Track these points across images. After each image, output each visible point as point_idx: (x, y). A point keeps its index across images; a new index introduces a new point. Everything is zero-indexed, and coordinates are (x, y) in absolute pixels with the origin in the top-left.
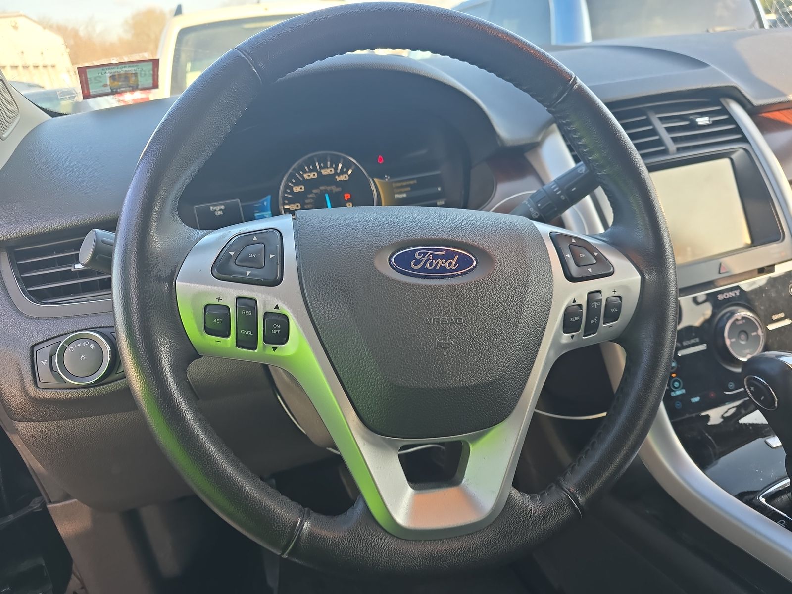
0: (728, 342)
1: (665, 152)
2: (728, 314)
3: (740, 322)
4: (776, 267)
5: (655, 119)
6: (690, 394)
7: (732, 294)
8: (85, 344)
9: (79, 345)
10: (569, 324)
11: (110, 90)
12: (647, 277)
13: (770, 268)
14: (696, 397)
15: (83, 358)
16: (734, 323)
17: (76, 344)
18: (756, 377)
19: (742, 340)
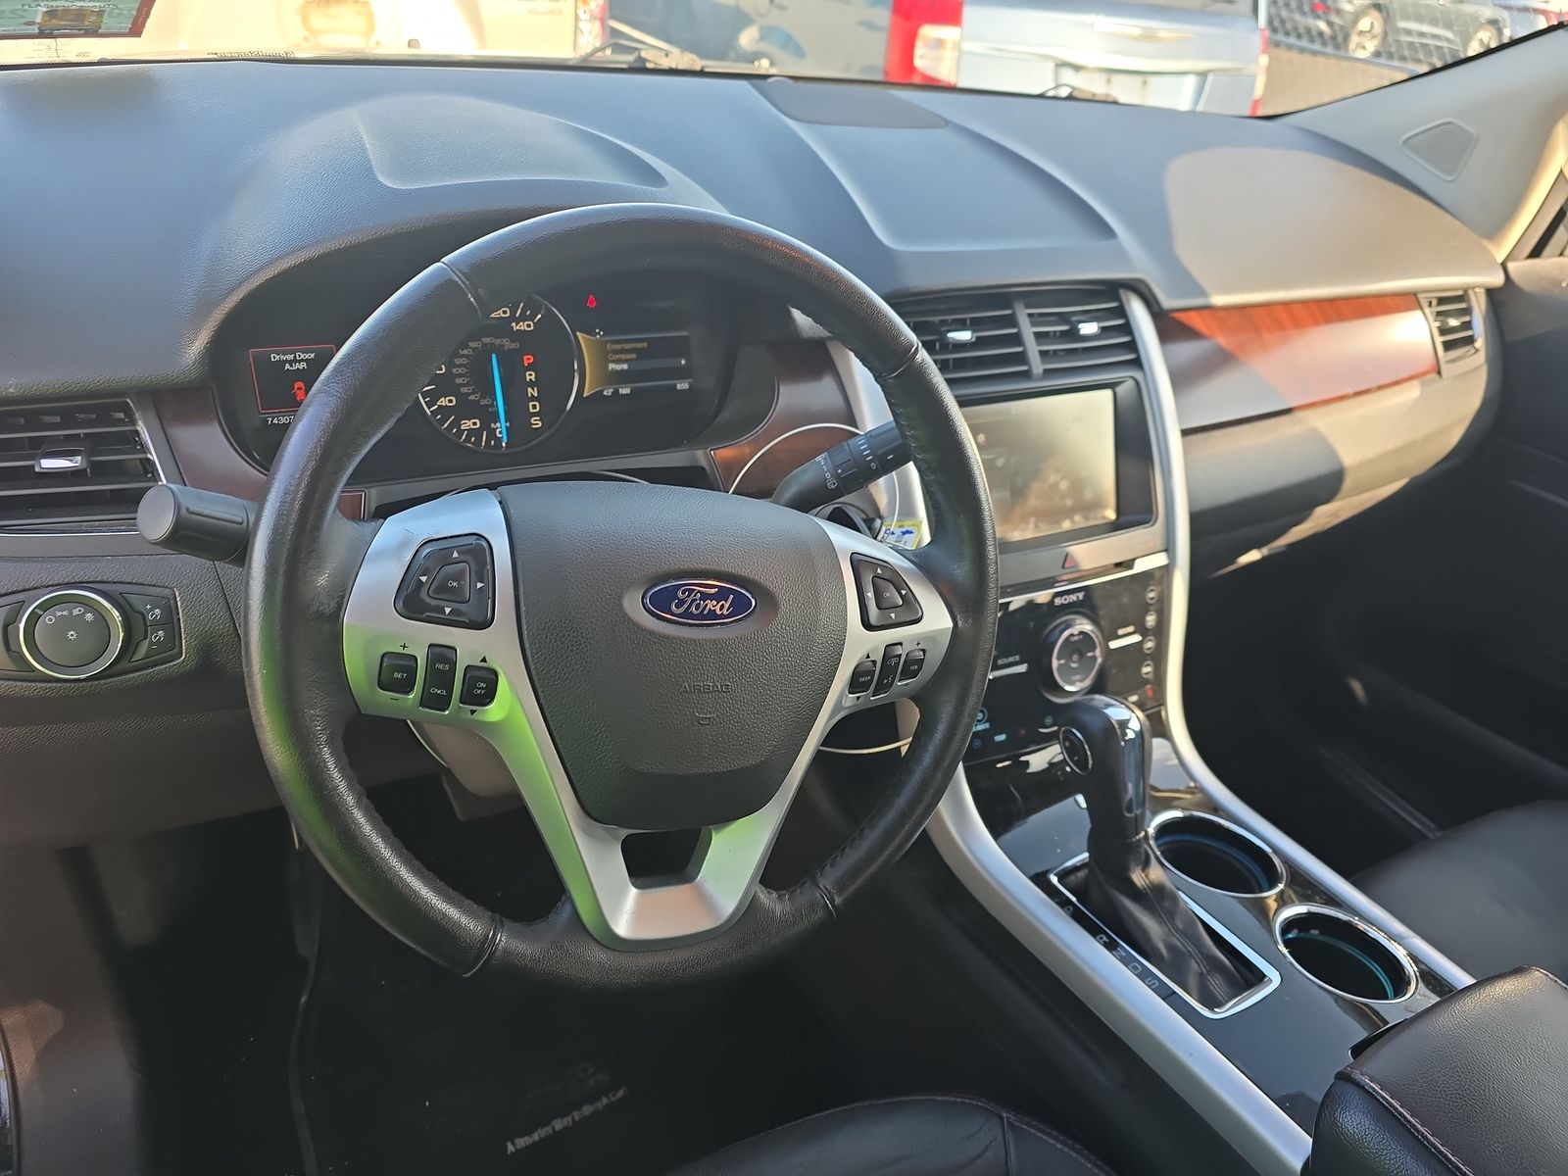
0: (1055, 663)
1: (1026, 375)
2: (1063, 626)
3: (1076, 638)
4: (1137, 562)
5: (1022, 314)
6: (995, 729)
7: (1073, 598)
8: (76, 612)
9: (65, 613)
10: (856, 684)
11: (37, 31)
12: (960, 623)
13: (1128, 564)
14: (1001, 734)
15: (72, 635)
16: (1068, 638)
17: (61, 612)
18: (1074, 730)
19: (1074, 662)
